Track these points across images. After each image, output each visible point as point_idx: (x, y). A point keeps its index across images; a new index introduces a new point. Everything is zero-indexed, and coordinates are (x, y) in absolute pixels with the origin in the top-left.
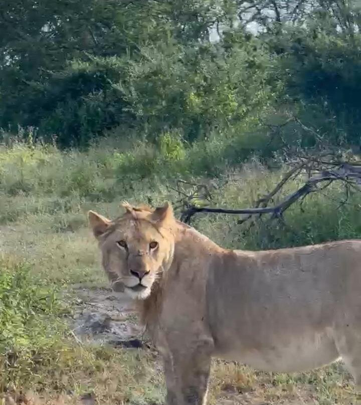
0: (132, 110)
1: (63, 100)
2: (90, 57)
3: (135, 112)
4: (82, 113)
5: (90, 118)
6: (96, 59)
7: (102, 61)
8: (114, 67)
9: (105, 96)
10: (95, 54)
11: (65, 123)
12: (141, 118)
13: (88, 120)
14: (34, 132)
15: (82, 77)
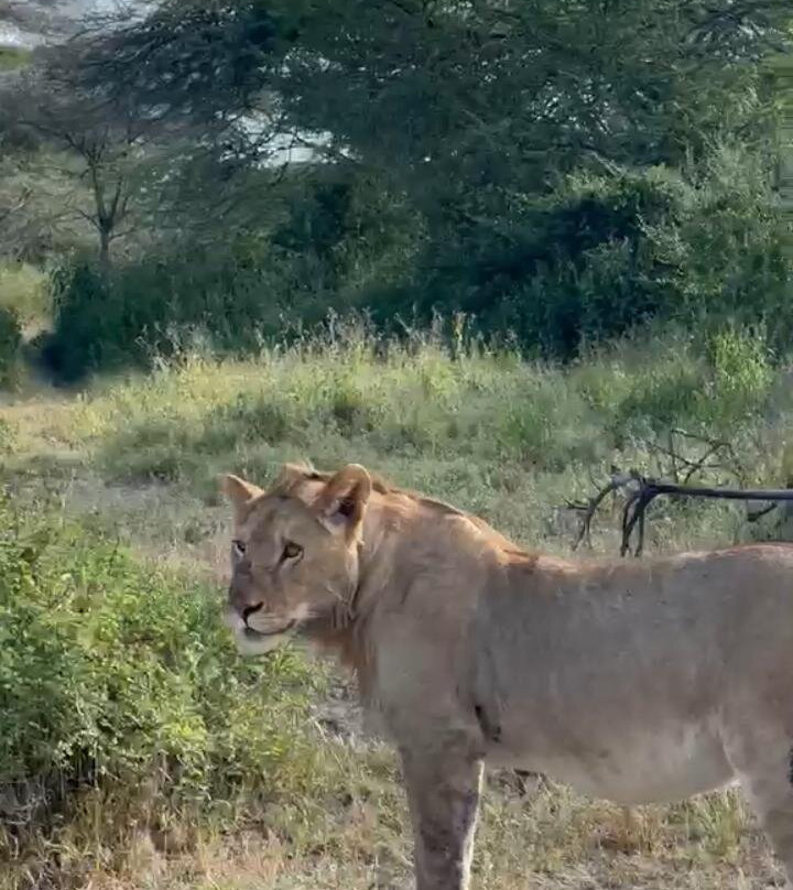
0: (675, 282)
1: (547, 258)
2: (608, 167)
3: (681, 287)
4: (584, 285)
5: (601, 297)
6: (622, 170)
7: (634, 176)
8: (657, 188)
9: (635, 251)
10: (620, 160)
11: (549, 307)
12: (692, 298)
13: (598, 301)
14: (465, 325)
15: (589, 207)
